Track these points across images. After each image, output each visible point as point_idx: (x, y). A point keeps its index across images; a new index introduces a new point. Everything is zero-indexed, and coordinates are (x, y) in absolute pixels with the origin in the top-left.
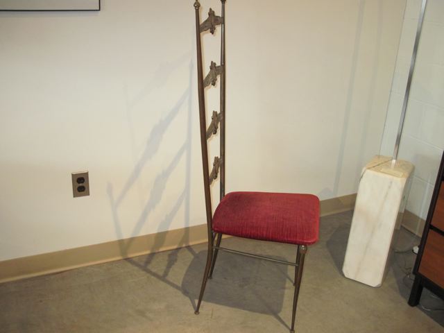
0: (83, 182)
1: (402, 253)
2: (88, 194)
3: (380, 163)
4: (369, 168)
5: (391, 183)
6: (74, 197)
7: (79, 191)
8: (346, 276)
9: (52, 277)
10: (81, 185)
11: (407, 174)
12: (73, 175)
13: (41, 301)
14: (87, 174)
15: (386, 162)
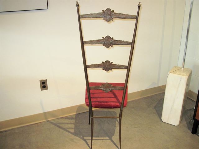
0: (45, 84)
1: (189, 110)
2: (47, 89)
3: (176, 70)
4: (171, 73)
5: (181, 78)
6: (41, 90)
7: (43, 88)
8: (163, 121)
9: (33, 126)
10: (44, 85)
11: (188, 75)
12: (40, 81)
13: (29, 136)
14: (46, 80)
15: (179, 69)
